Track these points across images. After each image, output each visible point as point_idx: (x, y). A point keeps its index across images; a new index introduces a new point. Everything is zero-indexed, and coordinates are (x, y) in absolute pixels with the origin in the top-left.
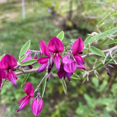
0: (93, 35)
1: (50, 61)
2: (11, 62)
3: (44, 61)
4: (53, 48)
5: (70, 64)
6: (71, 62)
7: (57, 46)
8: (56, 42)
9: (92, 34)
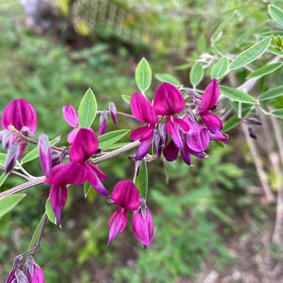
0: (204, 60)
1: (158, 133)
2: (87, 144)
3: (147, 134)
4: (162, 105)
5: (199, 134)
6: (199, 131)
7: (170, 101)
8: (167, 93)
9: (201, 58)
